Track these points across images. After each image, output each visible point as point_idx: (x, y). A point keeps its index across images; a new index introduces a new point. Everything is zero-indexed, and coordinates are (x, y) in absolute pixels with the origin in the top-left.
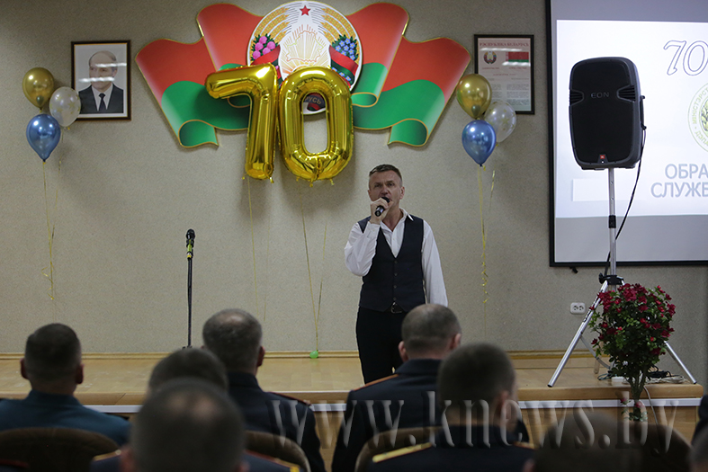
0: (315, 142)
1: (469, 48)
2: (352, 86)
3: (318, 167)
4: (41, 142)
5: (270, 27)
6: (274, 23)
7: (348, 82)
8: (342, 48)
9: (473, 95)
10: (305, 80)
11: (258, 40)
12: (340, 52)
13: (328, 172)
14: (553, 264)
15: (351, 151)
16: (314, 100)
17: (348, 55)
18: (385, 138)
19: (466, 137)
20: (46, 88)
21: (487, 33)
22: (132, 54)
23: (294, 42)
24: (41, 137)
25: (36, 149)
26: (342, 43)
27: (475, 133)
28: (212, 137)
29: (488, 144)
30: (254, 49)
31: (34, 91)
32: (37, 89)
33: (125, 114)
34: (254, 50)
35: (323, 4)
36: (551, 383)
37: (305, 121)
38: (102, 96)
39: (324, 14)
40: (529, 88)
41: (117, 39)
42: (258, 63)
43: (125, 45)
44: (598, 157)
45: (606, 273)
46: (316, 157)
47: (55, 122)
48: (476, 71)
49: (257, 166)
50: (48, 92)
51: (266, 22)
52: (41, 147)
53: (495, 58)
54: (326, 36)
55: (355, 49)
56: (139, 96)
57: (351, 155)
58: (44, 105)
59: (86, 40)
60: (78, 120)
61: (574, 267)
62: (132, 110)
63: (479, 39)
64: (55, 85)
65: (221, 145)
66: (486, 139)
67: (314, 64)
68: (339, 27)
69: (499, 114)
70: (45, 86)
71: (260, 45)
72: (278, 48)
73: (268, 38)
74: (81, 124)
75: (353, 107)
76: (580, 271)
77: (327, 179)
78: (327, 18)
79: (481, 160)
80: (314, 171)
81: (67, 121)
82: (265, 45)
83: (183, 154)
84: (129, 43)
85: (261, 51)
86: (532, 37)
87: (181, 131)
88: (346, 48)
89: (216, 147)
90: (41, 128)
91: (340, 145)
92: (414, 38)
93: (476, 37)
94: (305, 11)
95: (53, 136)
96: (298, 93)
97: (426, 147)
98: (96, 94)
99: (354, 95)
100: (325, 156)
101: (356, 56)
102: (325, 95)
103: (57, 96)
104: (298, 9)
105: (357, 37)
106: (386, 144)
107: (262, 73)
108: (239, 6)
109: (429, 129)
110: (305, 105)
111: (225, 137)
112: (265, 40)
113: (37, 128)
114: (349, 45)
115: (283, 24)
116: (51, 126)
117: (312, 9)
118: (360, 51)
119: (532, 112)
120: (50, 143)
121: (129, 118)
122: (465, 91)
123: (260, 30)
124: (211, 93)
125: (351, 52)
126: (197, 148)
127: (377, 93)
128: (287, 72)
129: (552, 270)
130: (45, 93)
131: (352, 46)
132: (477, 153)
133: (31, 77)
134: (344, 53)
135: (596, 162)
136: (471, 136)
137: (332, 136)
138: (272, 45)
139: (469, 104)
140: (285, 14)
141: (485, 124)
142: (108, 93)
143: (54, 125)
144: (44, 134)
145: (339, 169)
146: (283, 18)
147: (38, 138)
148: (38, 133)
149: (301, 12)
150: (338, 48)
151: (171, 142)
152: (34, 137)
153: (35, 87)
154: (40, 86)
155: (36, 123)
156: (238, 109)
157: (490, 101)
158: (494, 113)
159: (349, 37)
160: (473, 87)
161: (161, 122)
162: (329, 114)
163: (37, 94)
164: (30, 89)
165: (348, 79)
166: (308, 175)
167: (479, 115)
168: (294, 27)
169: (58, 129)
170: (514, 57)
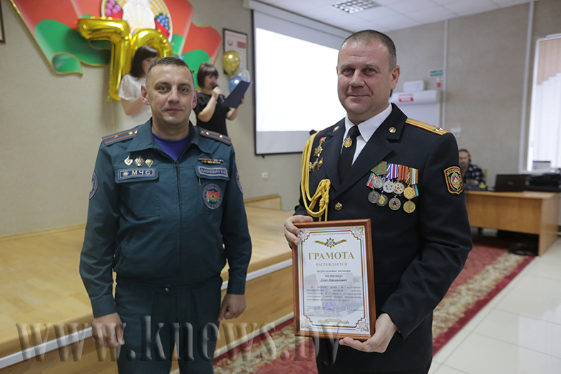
1: (221, 35)
8: (161, 21)
12: (160, 23)
17: (164, 26)
21: (228, 28)
23: (133, 9)
26: (161, 17)
28: (78, 68)
30: (107, 7)
33: (1, 38)
34: (106, 9)
40: (246, 62)
53: (232, 43)
54: (152, 10)
55: (168, 22)
61: (263, 155)
62: (6, 35)
63: (226, 31)
65: (84, 74)
68: (159, 6)
71: (110, 6)
72: (122, 11)
76: (266, 157)
82: (114, 7)
85: (111, 10)
86: (246, 35)
87: (54, 60)
89: (80, 75)
93: (224, 30)
101: (169, 28)
105: (169, 15)
111: (87, 69)
112: (113, 3)
114: (165, 20)
118: (171, 25)
121: (3, 42)
122: (230, 60)
126: (66, 75)
127: (180, 54)
129: (256, 157)
131: (167, 20)
134: (162, 24)
138: (118, 8)
150: (159, 20)
151: (44, 66)
159: (164, 14)
170: (240, 45)
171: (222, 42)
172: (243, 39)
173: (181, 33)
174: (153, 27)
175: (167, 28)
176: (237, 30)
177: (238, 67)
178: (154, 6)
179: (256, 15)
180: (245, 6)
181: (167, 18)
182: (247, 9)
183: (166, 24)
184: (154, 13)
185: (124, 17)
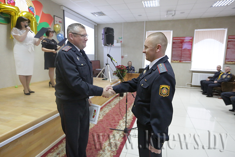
23: (19, 2)
26: (31, 8)
48: (54, 23)
53: (57, 21)
54: (27, 4)
55: (34, 10)
67: (25, 11)
68: (30, 3)
72: (15, 2)
85: (10, 1)
93: (54, 16)
101: (34, 12)
105: (34, 7)
118: (35, 11)
127: (38, 23)
134: (31, 10)
136: (60, 37)
138: (13, 1)
150: (30, 9)
159: (32, 6)
170: (60, 22)
171: (53, 20)
172: (61, 20)
173: (39, 15)
174: (28, 11)
176: (59, 17)
177: (60, 30)
178: (28, 3)
179: (65, 12)
180: (61, 8)
181: (33, 8)
182: (62, 9)
183: (33, 11)
184: (28, 6)
185: (16, 5)
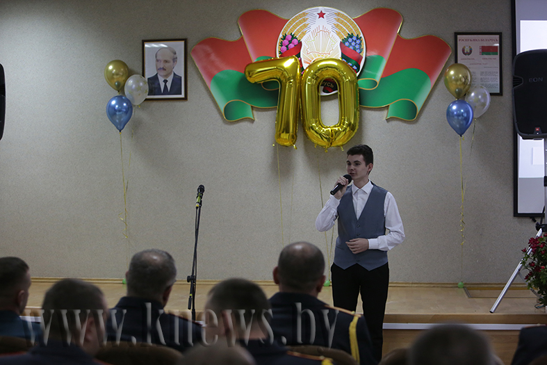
0: (330, 117)
1: (451, 43)
2: (358, 74)
3: (331, 137)
4: (118, 117)
5: (294, 28)
6: (297, 25)
7: (355, 70)
8: (350, 43)
9: (457, 80)
10: (321, 69)
11: (284, 38)
12: (348, 47)
13: (340, 140)
14: (516, 214)
15: (357, 124)
16: (329, 85)
17: (355, 49)
18: (385, 115)
19: (449, 113)
20: (122, 76)
21: (464, 31)
22: (189, 49)
23: (312, 39)
24: (117, 113)
25: (114, 122)
26: (350, 40)
27: (456, 110)
28: (249, 113)
29: (467, 119)
30: (282, 44)
31: (113, 78)
32: (115, 77)
33: (182, 96)
34: (282, 46)
35: (335, 10)
36: (493, 310)
37: (322, 101)
38: (166, 81)
39: (336, 17)
40: (498, 74)
41: (177, 38)
42: (284, 55)
43: (183, 42)
44: (534, 129)
45: (541, 222)
46: (330, 129)
47: (128, 102)
48: (456, 61)
49: (285, 136)
50: (124, 78)
51: (291, 24)
52: (117, 121)
53: (471, 51)
54: (338, 34)
55: (360, 44)
56: (194, 82)
57: (357, 127)
58: (120, 88)
59: (153, 38)
60: (146, 100)
62: (188, 92)
63: (458, 36)
64: (130, 73)
65: (256, 119)
66: (465, 115)
67: (329, 57)
68: (348, 27)
69: (476, 95)
70: (121, 74)
71: (286, 42)
72: (300, 44)
73: (293, 36)
74: (149, 103)
75: (360, 89)
77: (338, 146)
78: (338, 20)
79: (461, 132)
80: (328, 139)
81: (138, 100)
82: (290, 42)
83: (227, 126)
84: (185, 40)
85: (287, 47)
86: (500, 34)
87: (226, 109)
88: (353, 44)
89: (252, 121)
90: (117, 106)
91: (348, 120)
92: (407, 35)
93: (456, 34)
94: (321, 15)
95: (126, 112)
96: (316, 79)
97: (417, 121)
98: (161, 80)
99: (359, 80)
100: (337, 129)
101: (361, 50)
102: (338, 81)
103: (130, 82)
104: (316, 13)
105: (361, 35)
106: (384, 119)
107: (288, 63)
108: (270, 11)
109: (419, 106)
110: (321, 88)
111: (259, 113)
112: (290, 38)
113: (114, 107)
114: (355, 41)
115: (304, 25)
116: (125, 104)
117: (327, 13)
118: (364, 46)
119: (501, 94)
120: (124, 118)
121: (185, 99)
122: (450, 77)
123: (287, 30)
124: (248, 78)
125: (357, 46)
126: (238, 122)
127: (378, 79)
128: (307, 63)
129: (516, 219)
130: (121, 80)
131: (358, 42)
132: (458, 126)
133: (111, 67)
134: (351, 48)
135: (533, 133)
136: (453, 113)
137: (343, 112)
138: (295, 41)
139: (453, 87)
140: (307, 17)
141: (465, 103)
142: (170, 79)
143: (127, 104)
144: (120, 111)
145: (347, 139)
146: (304, 20)
147: (115, 114)
148: (115, 110)
149: (318, 16)
150: (347, 44)
151: (218, 116)
152: (112, 113)
153: (113, 74)
154: (117, 74)
155: (114, 102)
156: (269, 92)
157: (470, 85)
158: (473, 94)
159: (355, 35)
160: (456, 74)
161: (210, 101)
162: (340, 96)
163: (115, 80)
164: (110, 77)
165: (355, 67)
166: (324, 143)
167: (461, 96)
168: (313, 27)
169: (130, 107)
170: (486, 50)
171: (450, 52)
172: (494, 41)
173: (382, 53)
174: (339, 54)
175: (358, 51)
178: (341, 28)
181: (357, 38)
183: (357, 47)
184: (341, 37)
